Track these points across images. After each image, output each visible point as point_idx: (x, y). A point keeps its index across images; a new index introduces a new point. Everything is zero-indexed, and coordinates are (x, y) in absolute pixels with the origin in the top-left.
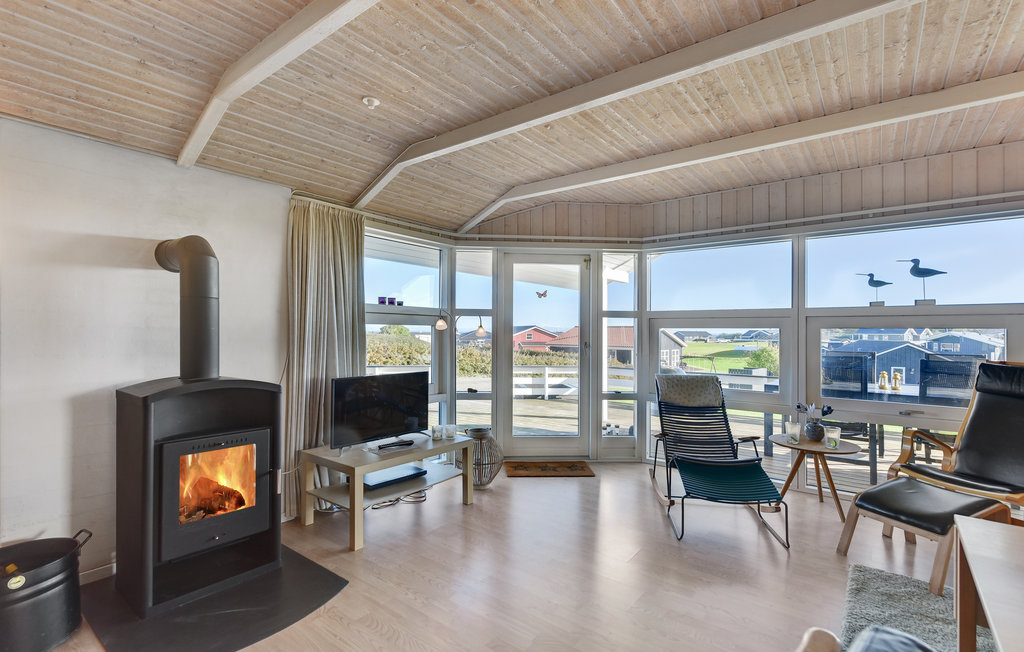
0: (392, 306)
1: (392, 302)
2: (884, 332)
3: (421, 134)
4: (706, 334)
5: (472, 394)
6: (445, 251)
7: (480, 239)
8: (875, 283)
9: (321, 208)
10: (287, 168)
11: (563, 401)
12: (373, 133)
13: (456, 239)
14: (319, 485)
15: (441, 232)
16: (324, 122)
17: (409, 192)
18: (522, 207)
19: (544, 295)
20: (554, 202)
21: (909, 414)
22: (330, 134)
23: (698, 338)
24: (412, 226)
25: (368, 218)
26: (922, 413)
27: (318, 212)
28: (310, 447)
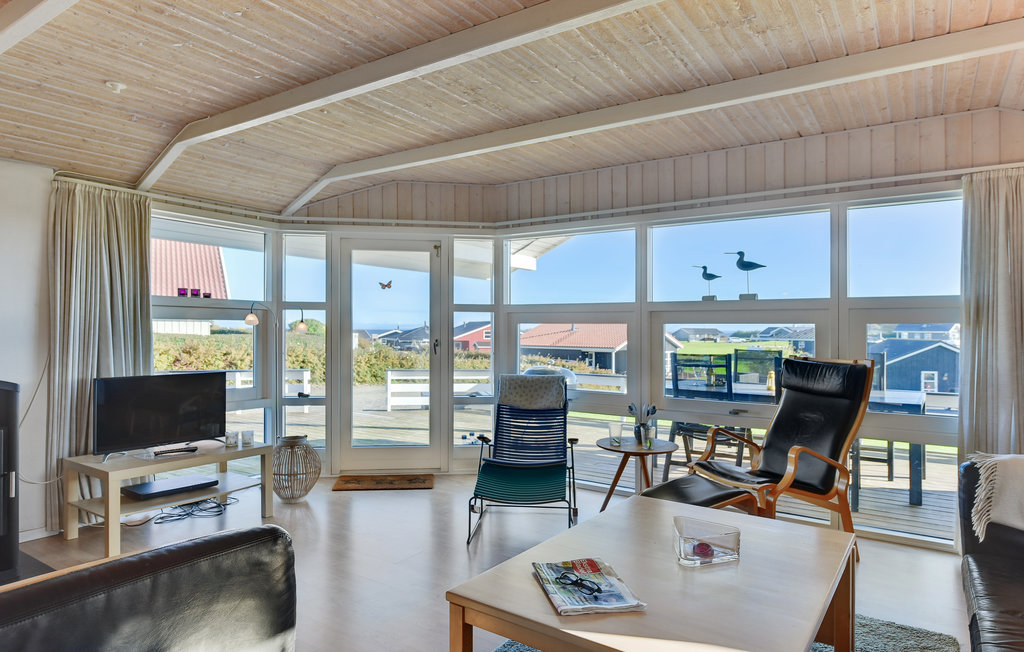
0: (195, 299)
1: (195, 293)
2: (928, 329)
3: (191, 114)
4: (716, 332)
5: (302, 399)
6: (269, 235)
7: (308, 222)
8: (709, 276)
9: (92, 190)
10: (41, 148)
11: (471, 412)
12: (137, 112)
13: (280, 221)
14: (88, 496)
15: (259, 215)
16: (75, 102)
17: (205, 172)
18: (354, 186)
19: (389, 285)
20: (395, 182)
21: (737, 413)
22: (85, 114)
23: (706, 336)
24: (218, 207)
25: (155, 200)
26: (746, 411)
27: (87, 195)
28: (77, 454)
